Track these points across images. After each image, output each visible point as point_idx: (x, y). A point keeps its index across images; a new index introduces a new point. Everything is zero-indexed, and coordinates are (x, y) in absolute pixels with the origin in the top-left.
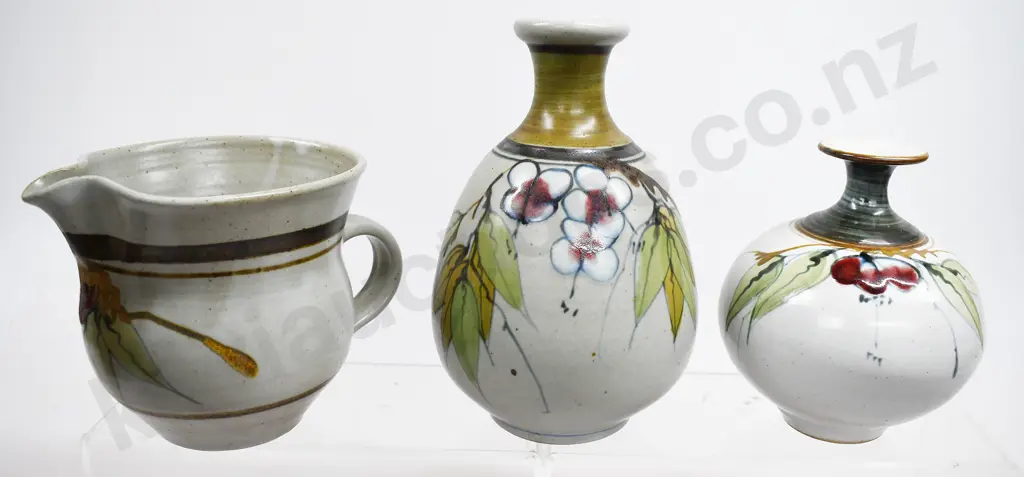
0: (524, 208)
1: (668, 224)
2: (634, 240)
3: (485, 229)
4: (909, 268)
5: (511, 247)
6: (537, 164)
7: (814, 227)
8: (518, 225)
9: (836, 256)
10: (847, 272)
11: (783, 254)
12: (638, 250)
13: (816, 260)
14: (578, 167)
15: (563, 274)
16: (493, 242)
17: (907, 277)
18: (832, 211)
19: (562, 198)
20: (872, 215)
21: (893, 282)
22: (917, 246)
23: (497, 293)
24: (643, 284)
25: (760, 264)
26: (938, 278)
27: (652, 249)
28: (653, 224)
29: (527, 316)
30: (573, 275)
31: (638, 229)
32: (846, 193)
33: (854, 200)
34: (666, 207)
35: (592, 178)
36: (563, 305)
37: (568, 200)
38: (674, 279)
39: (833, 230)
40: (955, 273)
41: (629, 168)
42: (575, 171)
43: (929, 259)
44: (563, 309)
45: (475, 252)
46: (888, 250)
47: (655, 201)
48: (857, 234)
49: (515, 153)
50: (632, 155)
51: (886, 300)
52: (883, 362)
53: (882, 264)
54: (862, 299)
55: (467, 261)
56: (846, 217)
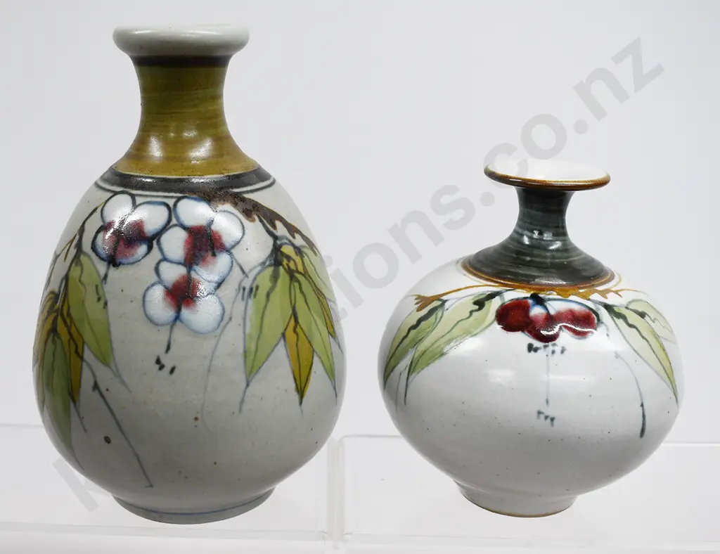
0: (115, 249)
1: (292, 265)
2: (243, 284)
3: (75, 272)
4: (587, 310)
5: (101, 292)
6: (133, 197)
7: (483, 265)
8: (108, 268)
9: (502, 298)
10: (515, 317)
11: (444, 298)
12: (249, 296)
13: (480, 304)
14: (179, 199)
15: (156, 324)
16: (82, 289)
17: (584, 321)
18: (504, 247)
19: (158, 235)
20: (546, 249)
21: (566, 327)
22: (599, 285)
23: (86, 348)
24: (255, 336)
25: (419, 310)
26: (620, 322)
27: (268, 296)
28: (270, 265)
29: (118, 374)
30: (168, 327)
31: (251, 270)
32: (519, 225)
33: (526, 232)
34: (293, 245)
35: (196, 212)
36: (158, 361)
37: (165, 238)
38: (298, 329)
39: (503, 268)
40: (642, 315)
41: (243, 200)
42: (175, 205)
43: (611, 299)
44: (158, 366)
45: (64, 299)
46: (562, 290)
47: (275, 238)
48: (528, 273)
49: (113, 184)
50: (251, 185)
51: (558, 349)
52: (555, 421)
53: (555, 307)
54: (531, 348)
55: (57, 311)
56: (518, 253)
